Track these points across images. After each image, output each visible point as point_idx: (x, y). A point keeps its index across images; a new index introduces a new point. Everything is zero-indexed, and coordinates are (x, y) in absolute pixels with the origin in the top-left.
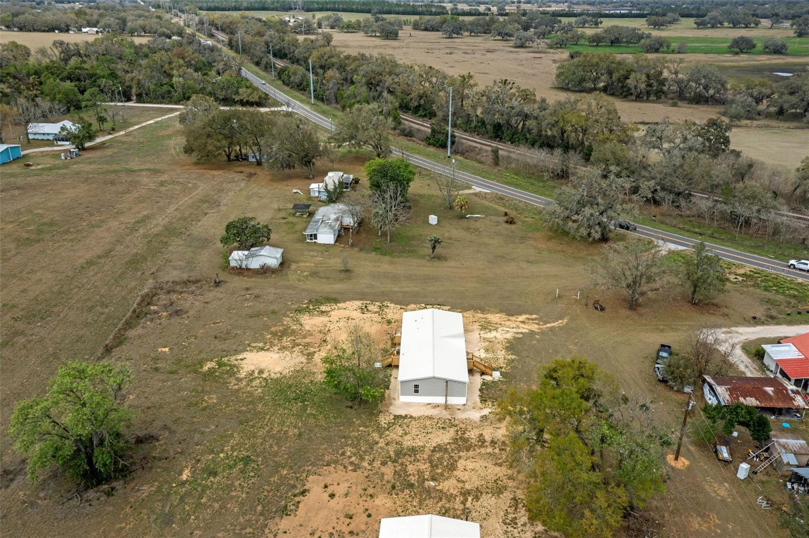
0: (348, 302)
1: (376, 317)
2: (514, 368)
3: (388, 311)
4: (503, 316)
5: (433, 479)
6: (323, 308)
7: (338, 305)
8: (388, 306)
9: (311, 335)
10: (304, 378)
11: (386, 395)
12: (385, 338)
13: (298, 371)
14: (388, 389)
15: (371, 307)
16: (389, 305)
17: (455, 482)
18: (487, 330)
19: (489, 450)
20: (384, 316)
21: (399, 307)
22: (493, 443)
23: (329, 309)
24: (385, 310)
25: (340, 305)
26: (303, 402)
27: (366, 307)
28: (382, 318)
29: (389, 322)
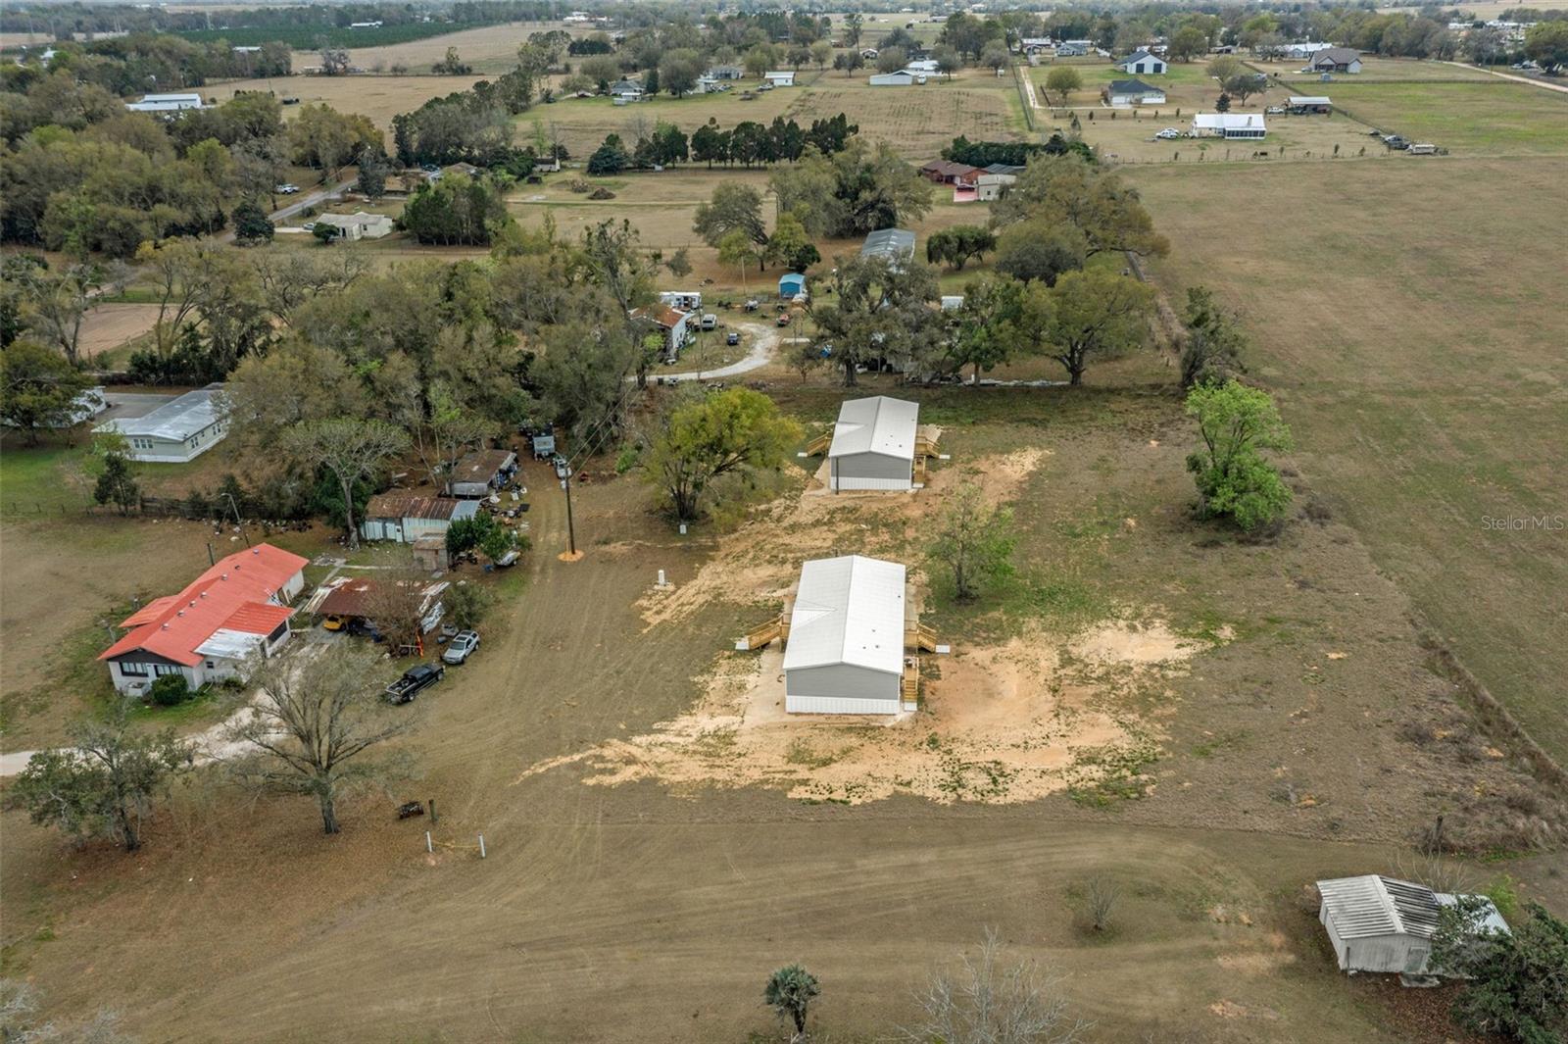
0: (1044, 793)
1: (964, 752)
2: (706, 658)
3: (941, 775)
4: (668, 777)
5: (862, 531)
6: (1097, 773)
7: (1065, 785)
8: (943, 787)
9: (1088, 703)
10: (1057, 623)
11: (923, 606)
12: (938, 704)
13: (1073, 632)
14: (921, 615)
15: (982, 781)
16: (940, 794)
17: (838, 530)
18: (722, 733)
19: (790, 556)
20: (946, 758)
21: (917, 791)
22: (784, 562)
23: (1084, 770)
24: (946, 776)
25: (1058, 785)
26: (1040, 591)
27: (995, 781)
28: (949, 752)
29: (933, 742)
